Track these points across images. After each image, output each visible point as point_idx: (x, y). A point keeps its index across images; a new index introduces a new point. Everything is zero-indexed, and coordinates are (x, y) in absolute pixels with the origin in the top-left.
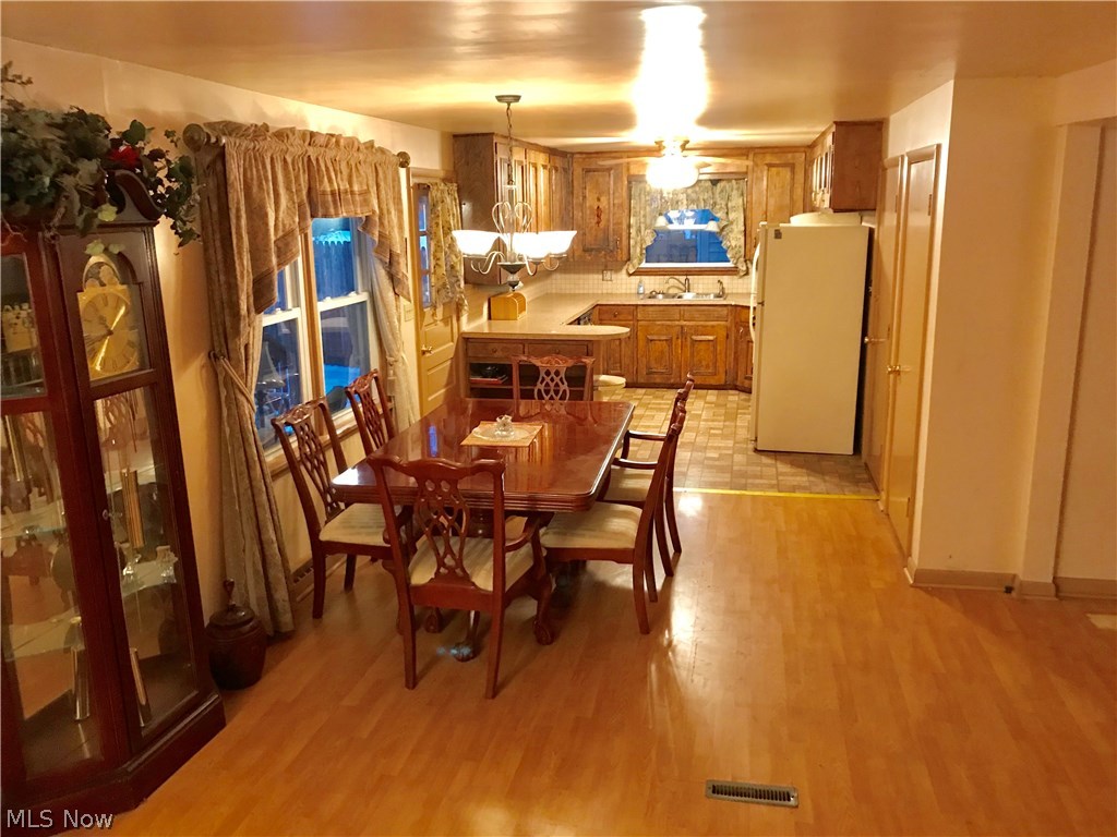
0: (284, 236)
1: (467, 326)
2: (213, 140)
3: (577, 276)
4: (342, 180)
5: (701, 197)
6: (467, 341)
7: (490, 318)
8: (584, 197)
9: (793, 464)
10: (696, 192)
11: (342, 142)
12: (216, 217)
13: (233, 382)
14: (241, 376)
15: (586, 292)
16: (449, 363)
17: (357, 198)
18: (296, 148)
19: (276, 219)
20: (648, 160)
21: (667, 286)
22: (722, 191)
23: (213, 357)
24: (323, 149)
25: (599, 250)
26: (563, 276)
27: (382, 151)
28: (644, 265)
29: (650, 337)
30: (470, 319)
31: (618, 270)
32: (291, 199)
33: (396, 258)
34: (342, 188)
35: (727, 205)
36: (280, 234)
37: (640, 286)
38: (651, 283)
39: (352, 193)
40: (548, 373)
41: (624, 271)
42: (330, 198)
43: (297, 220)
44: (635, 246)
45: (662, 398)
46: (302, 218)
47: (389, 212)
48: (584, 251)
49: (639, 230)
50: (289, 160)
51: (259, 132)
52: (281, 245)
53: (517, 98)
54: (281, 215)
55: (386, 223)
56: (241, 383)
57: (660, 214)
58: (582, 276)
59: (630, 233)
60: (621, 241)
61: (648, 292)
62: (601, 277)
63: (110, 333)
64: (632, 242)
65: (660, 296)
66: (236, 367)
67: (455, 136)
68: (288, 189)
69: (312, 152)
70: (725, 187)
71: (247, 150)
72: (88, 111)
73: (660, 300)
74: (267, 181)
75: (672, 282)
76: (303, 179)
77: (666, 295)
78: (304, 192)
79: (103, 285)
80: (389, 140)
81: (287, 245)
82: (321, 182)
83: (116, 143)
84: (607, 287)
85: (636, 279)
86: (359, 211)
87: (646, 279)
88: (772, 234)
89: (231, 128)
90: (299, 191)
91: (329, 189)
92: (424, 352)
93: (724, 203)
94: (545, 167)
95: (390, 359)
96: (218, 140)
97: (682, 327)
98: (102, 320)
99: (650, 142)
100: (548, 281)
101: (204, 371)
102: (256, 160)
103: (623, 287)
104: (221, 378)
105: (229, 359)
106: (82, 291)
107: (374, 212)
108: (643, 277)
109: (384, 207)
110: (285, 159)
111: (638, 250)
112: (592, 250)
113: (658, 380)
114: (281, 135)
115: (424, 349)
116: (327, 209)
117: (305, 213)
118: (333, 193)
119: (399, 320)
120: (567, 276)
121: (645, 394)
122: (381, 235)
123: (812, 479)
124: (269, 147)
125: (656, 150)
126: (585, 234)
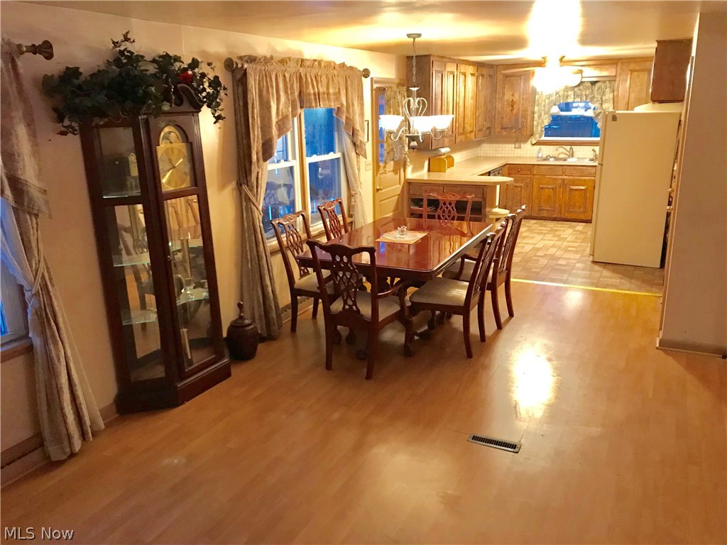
0: (282, 119)
1: (411, 174)
2: (240, 66)
3: (497, 145)
4: (322, 86)
5: (584, 93)
6: (409, 183)
7: (429, 171)
8: (504, 94)
9: (614, 271)
10: (580, 90)
11: (323, 65)
12: (242, 108)
13: (249, 198)
14: (254, 195)
15: (503, 155)
16: (397, 197)
17: (332, 97)
18: (292, 68)
19: (278, 108)
20: (537, 70)
21: (558, 153)
22: (598, 89)
23: (239, 185)
24: (309, 69)
25: (512, 128)
26: (488, 145)
27: (351, 68)
28: (544, 138)
29: (541, 186)
30: (414, 170)
31: (525, 141)
32: (287, 97)
33: (356, 132)
34: (321, 91)
35: (602, 98)
36: (280, 117)
37: (539, 152)
38: (547, 151)
39: (328, 94)
40: (445, 204)
41: (529, 142)
42: (313, 97)
43: (290, 109)
44: (537, 126)
45: (545, 226)
46: (294, 108)
47: (353, 105)
48: (501, 128)
49: (540, 116)
50: (287, 76)
51: (267, 60)
52: (280, 124)
53: (419, 35)
54: (281, 107)
55: (351, 111)
56: (253, 199)
57: (555, 105)
58: (501, 145)
59: (534, 117)
60: (526, 122)
61: (544, 156)
62: (513, 145)
63: (174, 167)
64: (535, 123)
65: (552, 159)
66: (251, 191)
67: (407, 57)
68: (286, 92)
69: (301, 70)
70: (601, 86)
71: (261, 71)
72: (171, 54)
73: (552, 162)
74: (272, 87)
75: (561, 150)
76: (296, 86)
77: (556, 159)
78: (297, 94)
79: (171, 143)
80: (360, 61)
81: (284, 124)
82: (307, 87)
83: (185, 70)
84: (518, 152)
85: (537, 147)
86: (332, 104)
87: (544, 147)
88: (610, 118)
89: (252, 59)
90: (292, 93)
91: (312, 92)
92: (378, 190)
93: (599, 97)
94: (472, 75)
95: (353, 192)
96: (242, 67)
97: (564, 180)
98: (170, 161)
99: (538, 58)
100: (479, 148)
101: (234, 192)
102: (266, 76)
103: (528, 153)
104: (243, 196)
105: (248, 186)
106: (159, 145)
107: (342, 105)
108: (542, 147)
109: (350, 101)
110: (284, 75)
111: (539, 128)
112: (507, 128)
113: (545, 214)
114: (283, 61)
115: (378, 187)
116: (311, 103)
117: (296, 106)
118: (314, 94)
119: (359, 169)
120: (491, 145)
121: (535, 224)
122: (347, 118)
123: (623, 281)
124: (274, 68)
126: (502, 118)
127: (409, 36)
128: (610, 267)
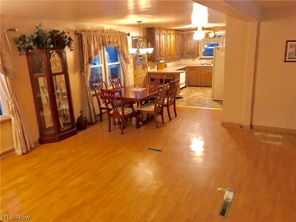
0: (96, 50)
1: (149, 70)
2: (80, 33)
3: (186, 60)
4: (111, 39)
5: (216, 40)
6: (149, 74)
7: (157, 69)
8: (187, 41)
10: (215, 39)
11: (111, 32)
12: (81, 47)
13: (84, 77)
14: (86, 76)
15: (188, 63)
16: (144, 78)
17: (115, 43)
18: (99, 33)
19: (94, 47)
20: (195, 32)
21: (208, 62)
22: (221, 38)
23: (81, 72)
24: (106, 34)
25: (190, 53)
26: (183, 60)
27: (123, 33)
28: (203, 57)
29: (201, 74)
30: (151, 69)
31: (196, 58)
32: (98, 43)
33: (125, 55)
34: (110, 41)
35: (223, 42)
36: (95, 50)
37: (201, 62)
38: (204, 61)
39: (113, 42)
41: (197, 58)
42: (107, 43)
43: (99, 47)
44: (200, 53)
45: (202, 89)
46: (100, 47)
47: (123, 45)
48: (187, 53)
49: (201, 49)
50: (97, 36)
51: (89, 31)
52: (95, 52)
53: (141, 22)
54: (95, 46)
55: (123, 47)
56: (86, 77)
57: (206, 44)
58: (187, 60)
59: (199, 49)
60: (196, 51)
61: (203, 64)
62: (192, 60)
63: (56, 65)
64: (199, 51)
65: (206, 65)
66: (85, 74)
67: (147, 28)
68: (97, 41)
69: (103, 34)
70: (222, 37)
71: (87, 34)
72: (56, 30)
73: (205, 65)
74: (92, 40)
75: (209, 61)
76: (101, 39)
77: (207, 64)
78: (101, 42)
79: (55, 58)
80: (125, 30)
81: (96, 52)
82: (105, 39)
83: (61, 35)
84: (194, 62)
85: (200, 60)
86: (115, 45)
87: (203, 60)
88: (216, 49)
89: (83, 31)
90: (99, 41)
91: (107, 41)
92: (136, 75)
93: (222, 41)
95: (125, 76)
96: (81, 33)
97: (209, 72)
98: (55, 63)
99: (195, 27)
100: (179, 61)
101: (79, 74)
102: (89, 36)
103: (197, 62)
104: (82, 76)
105: (84, 72)
106: (51, 58)
107: (119, 45)
108: (202, 60)
109: (122, 44)
110: (96, 36)
111: (201, 53)
112: (189, 53)
113: (203, 85)
114: (96, 31)
115: (136, 74)
116: (107, 45)
117: (101, 46)
118: (108, 42)
119: (127, 68)
120: (184, 60)
121: (199, 88)
122: (121, 49)
124: (93, 34)
125: (196, 29)
126: (187, 50)
127: (138, 22)
128: (218, 101)
